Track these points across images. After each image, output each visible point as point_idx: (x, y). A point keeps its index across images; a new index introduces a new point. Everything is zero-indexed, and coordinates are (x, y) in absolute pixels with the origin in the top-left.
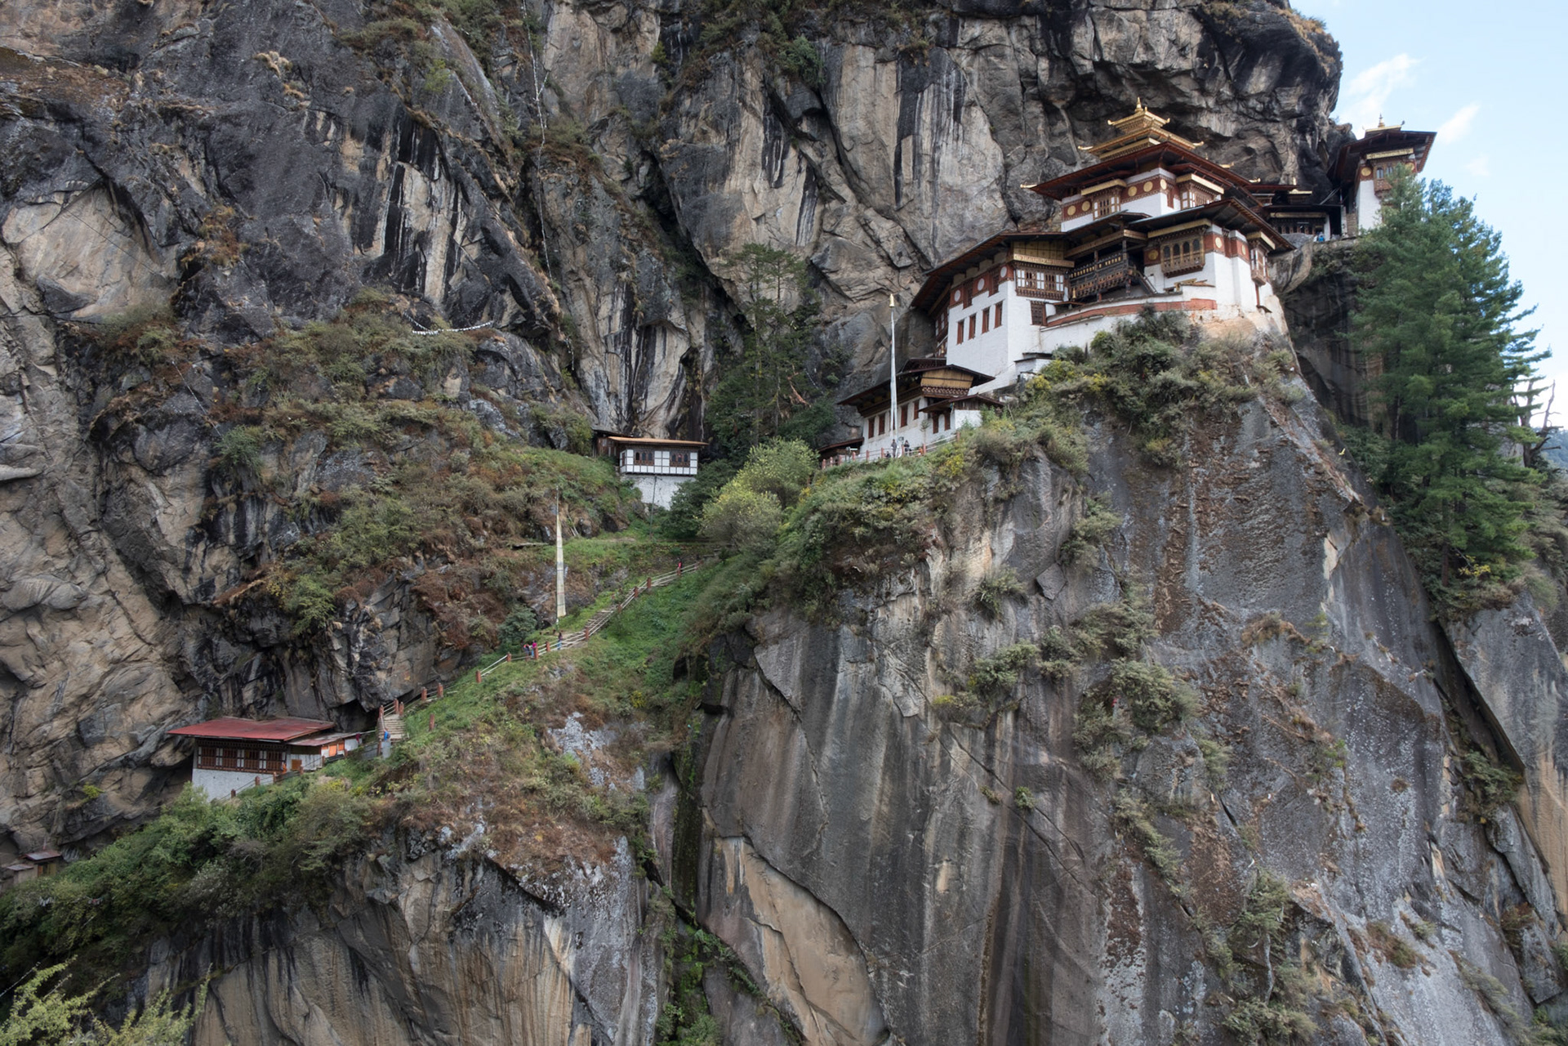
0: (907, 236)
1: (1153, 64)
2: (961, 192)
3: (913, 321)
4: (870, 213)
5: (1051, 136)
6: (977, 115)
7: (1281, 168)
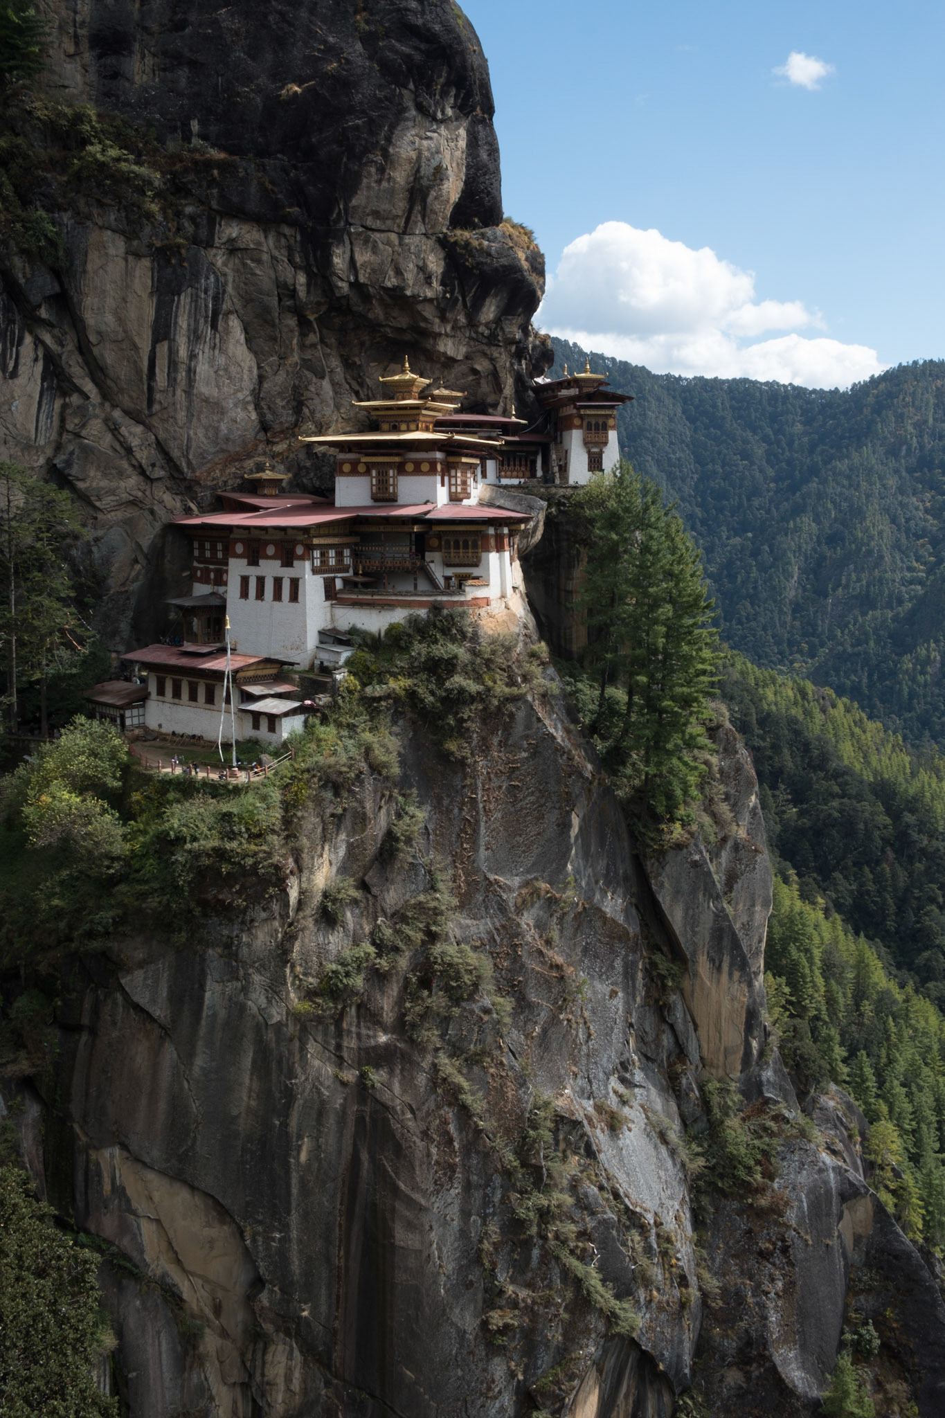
0: (158, 442)
1: (402, 289)
2: (217, 404)
3: (170, 538)
4: (117, 414)
5: (302, 346)
6: (235, 324)
7: (501, 391)
